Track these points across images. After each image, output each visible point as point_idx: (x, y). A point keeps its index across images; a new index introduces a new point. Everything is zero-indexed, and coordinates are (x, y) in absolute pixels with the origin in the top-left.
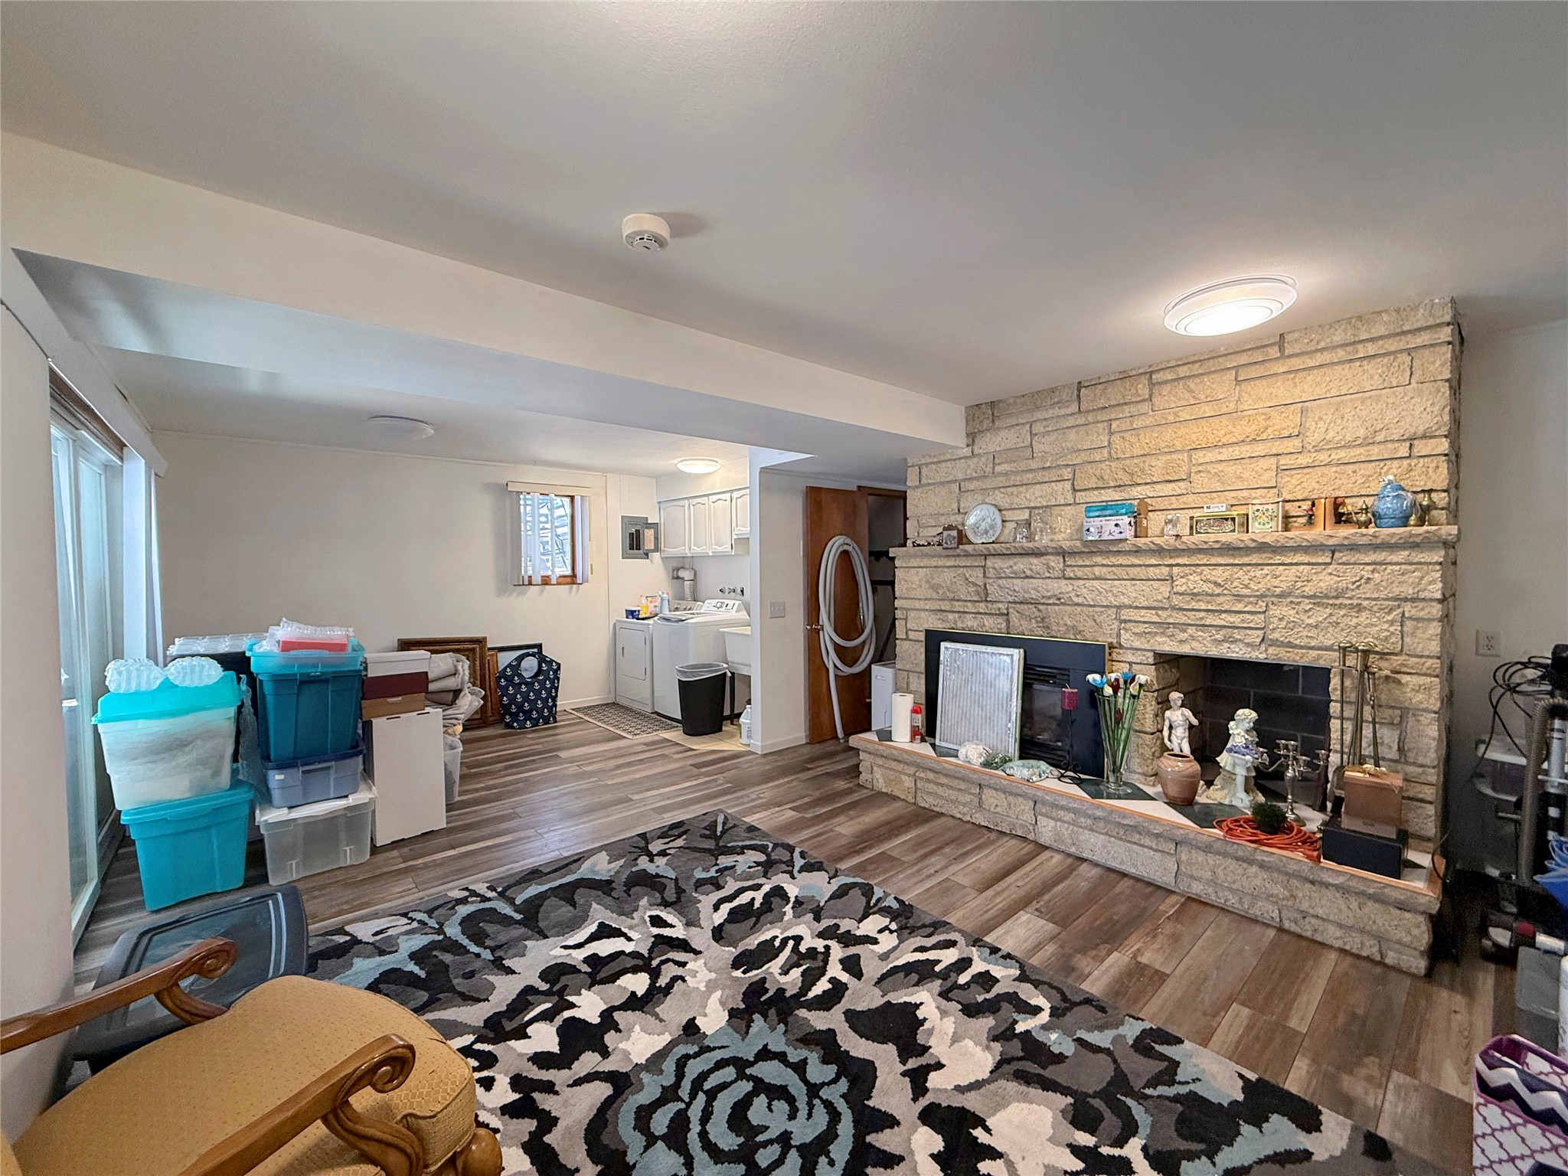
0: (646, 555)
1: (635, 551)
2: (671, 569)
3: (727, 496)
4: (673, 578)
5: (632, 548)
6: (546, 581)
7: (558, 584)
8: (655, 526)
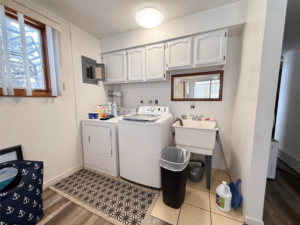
0: (96, 83)
1: (90, 79)
2: (108, 91)
3: (162, 45)
4: (109, 96)
5: (88, 77)
6: (20, 93)
7: (34, 96)
8: (102, 66)
